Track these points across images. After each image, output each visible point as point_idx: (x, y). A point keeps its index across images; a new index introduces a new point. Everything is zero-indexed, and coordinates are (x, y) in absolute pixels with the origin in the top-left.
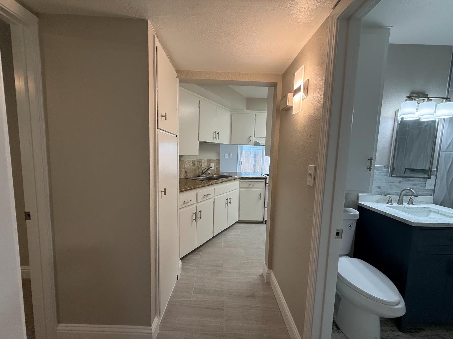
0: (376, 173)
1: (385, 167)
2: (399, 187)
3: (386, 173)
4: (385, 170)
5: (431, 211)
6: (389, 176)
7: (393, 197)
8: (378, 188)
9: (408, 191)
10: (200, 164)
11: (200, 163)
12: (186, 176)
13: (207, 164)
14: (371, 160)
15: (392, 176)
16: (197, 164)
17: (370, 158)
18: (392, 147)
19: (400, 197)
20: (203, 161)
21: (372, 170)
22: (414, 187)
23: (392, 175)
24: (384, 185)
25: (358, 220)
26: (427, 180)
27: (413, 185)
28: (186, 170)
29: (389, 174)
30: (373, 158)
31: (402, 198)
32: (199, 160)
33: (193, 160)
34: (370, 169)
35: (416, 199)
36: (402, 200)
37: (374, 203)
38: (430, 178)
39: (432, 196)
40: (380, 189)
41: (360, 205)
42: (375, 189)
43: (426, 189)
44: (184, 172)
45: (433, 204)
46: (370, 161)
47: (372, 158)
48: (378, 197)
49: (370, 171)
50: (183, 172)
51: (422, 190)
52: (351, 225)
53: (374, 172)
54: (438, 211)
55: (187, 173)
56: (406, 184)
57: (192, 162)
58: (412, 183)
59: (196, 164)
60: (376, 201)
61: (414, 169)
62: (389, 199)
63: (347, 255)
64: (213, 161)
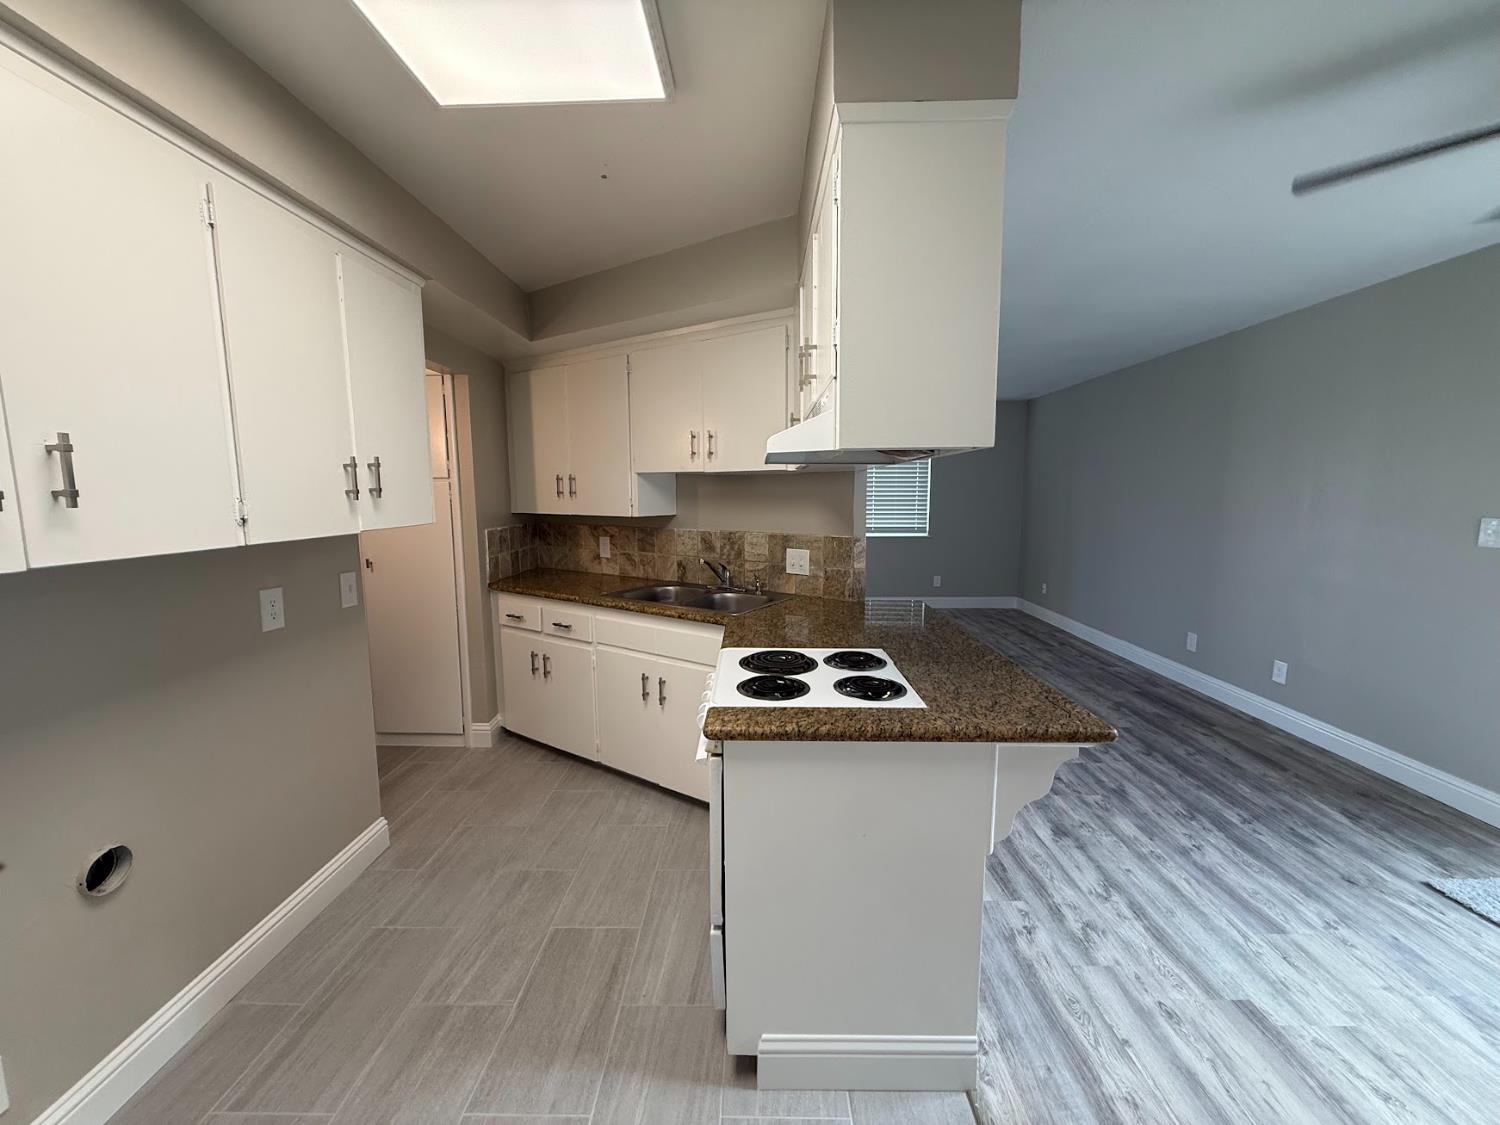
10: (732, 549)
11: (733, 543)
12: (681, 577)
13: (771, 552)
16: (722, 548)
20: (748, 538)
28: (680, 558)
32: (731, 533)
33: (704, 532)
44: (676, 564)
50: (672, 564)
55: (684, 568)
57: (702, 539)
59: (718, 544)
64: (801, 544)
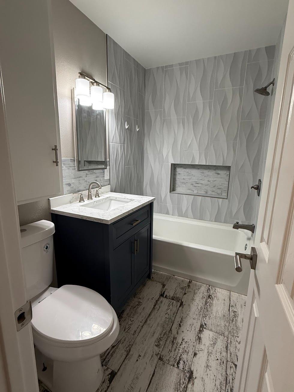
0: (64, 167)
1: (71, 159)
2: (86, 181)
3: (73, 167)
4: (71, 164)
5: (111, 200)
6: (76, 170)
7: (83, 192)
8: (68, 186)
9: (93, 184)
14: (55, 149)
15: (79, 170)
17: (54, 148)
18: (74, 135)
19: (89, 192)
21: (59, 164)
22: (98, 179)
23: (79, 168)
24: (73, 181)
25: (54, 235)
26: (105, 171)
27: (96, 177)
29: (76, 167)
30: (58, 147)
31: (91, 193)
34: (56, 162)
35: (100, 191)
36: (91, 194)
37: (68, 204)
38: (106, 168)
39: (109, 185)
40: (71, 187)
41: (53, 213)
42: (66, 188)
43: (105, 179)
45: (111, 192)
46: (54, 151)
47: (56, 146)
48: (71, 196)
49: (57, 165)
51: (103, 181)
52: (48, 245)
53: (62, 167)
54: (116, 198)
56: (91, 178)
58: (95, 176)
60: (69, 202)
61: (90, 161)
62: (80, 196)
63: (50, 286)
